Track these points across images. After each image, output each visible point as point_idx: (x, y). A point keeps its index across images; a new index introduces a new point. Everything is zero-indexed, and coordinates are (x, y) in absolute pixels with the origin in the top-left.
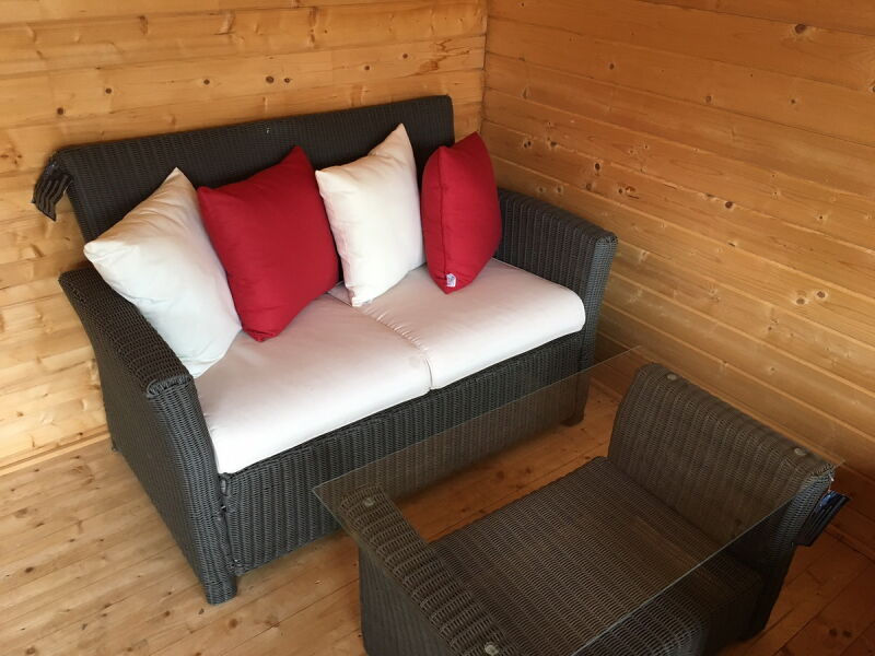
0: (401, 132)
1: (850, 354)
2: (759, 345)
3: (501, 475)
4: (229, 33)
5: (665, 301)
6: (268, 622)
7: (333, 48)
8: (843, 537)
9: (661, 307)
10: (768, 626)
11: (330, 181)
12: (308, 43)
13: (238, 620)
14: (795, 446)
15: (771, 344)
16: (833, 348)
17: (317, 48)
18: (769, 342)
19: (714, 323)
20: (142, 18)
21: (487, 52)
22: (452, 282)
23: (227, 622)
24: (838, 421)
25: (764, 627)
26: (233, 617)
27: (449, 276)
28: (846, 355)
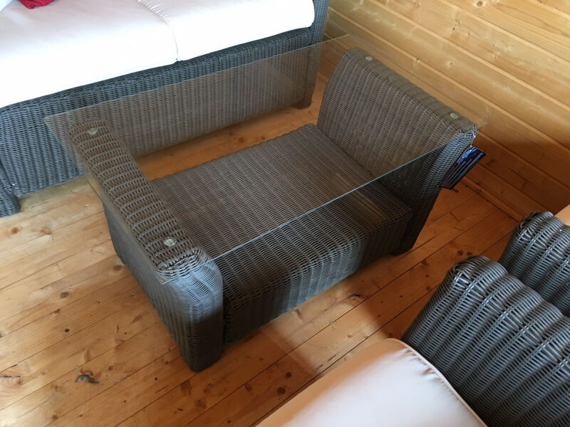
1: (510, 48)
2: (444, 43)
3: (242, 140)
5: (380, 8)
6: (42, 231)
8: (481, 191)
9: (376, 14)
10: (415, 246)
13: (19, 229)
14: (452, 111)
15: (453, 42)
16: (498, 44)
18: (451, 41)
19: (414, 26)
23: (10, 229)
24: (492, 105)
25: (412, 247)
26: (16, 226)
28: (506, 49)
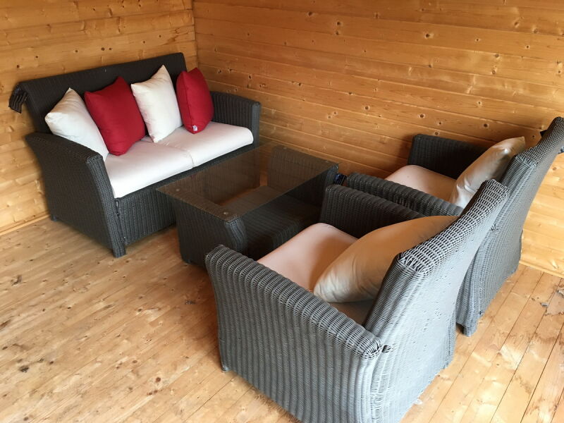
0: (163, 68)
2: (320, 138)
4: (84, 30)
5: (285, 129)
7: (128, 34)
9: (284, 132)
11: (137, 88)
12: (118, 32)
15: (323, 137)
17: (121, 34)
19: (304, 134)
20: (48, 25)
21: (196, 33)
22: (196, 129)
27: (194, 127)
